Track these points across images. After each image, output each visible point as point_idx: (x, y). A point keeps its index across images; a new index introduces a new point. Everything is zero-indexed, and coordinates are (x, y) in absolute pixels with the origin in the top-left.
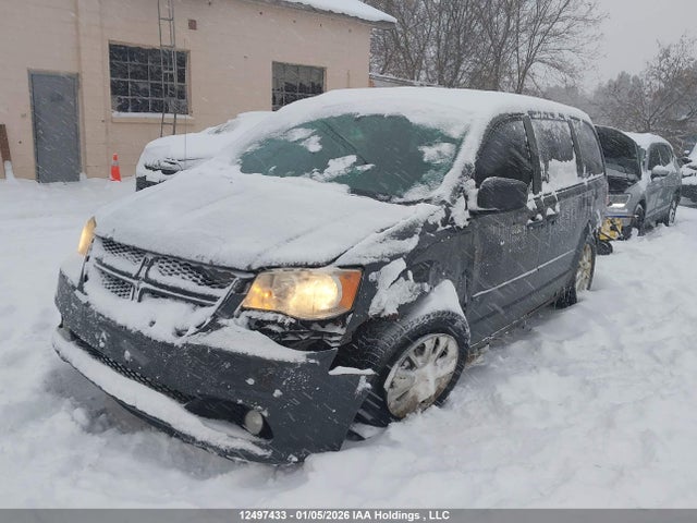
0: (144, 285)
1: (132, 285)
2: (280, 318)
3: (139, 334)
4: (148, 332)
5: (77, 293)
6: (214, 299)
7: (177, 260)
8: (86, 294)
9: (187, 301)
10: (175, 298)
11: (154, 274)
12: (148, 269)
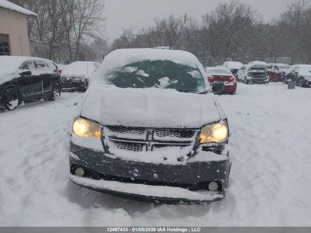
0: (152, 143)
1: (146, 144)
2: (214, 144)
3: (161, 165)
4: (165, 163)
5: (106, 155)
6: (190, 142)
7: (164, 129)
8: (113, 154)
9: (177, 146)
10: (171, 146)
11: (156, 137)
12: (153, 136)
